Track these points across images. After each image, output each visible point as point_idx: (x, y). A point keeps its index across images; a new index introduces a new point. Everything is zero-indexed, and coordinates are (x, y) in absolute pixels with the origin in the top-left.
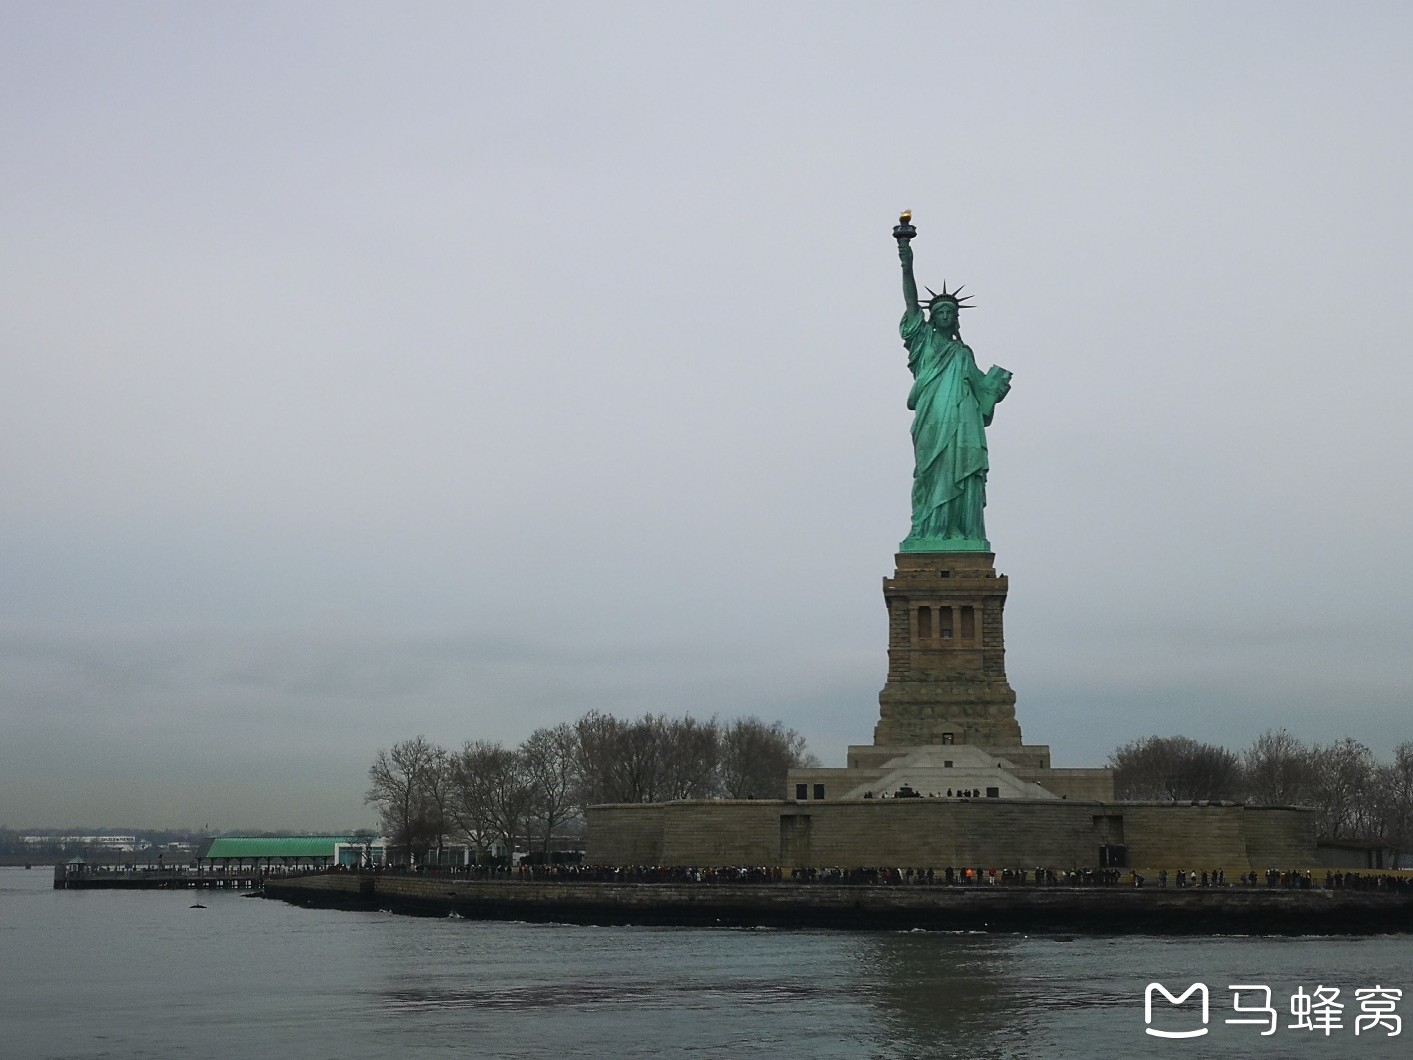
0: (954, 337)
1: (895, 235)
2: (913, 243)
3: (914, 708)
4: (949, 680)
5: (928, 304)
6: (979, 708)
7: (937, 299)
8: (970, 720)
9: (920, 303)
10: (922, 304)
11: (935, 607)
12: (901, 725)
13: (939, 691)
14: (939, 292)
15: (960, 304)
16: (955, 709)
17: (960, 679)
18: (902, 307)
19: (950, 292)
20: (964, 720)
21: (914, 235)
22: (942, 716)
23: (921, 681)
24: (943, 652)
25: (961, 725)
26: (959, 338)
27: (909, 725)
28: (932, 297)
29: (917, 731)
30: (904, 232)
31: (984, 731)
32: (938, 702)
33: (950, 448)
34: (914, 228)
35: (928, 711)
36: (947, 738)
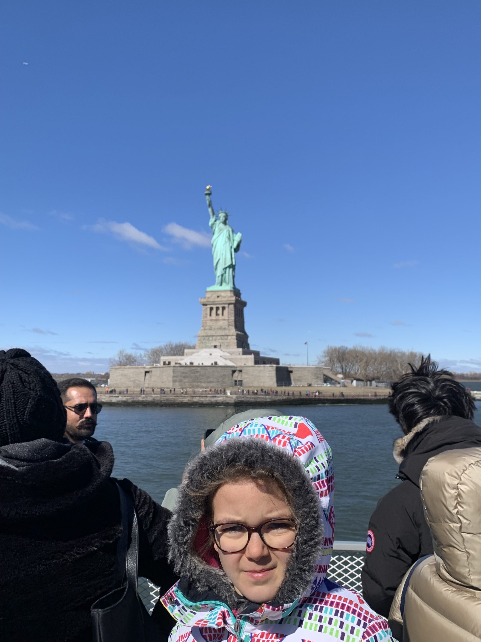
3: (207, 338)
4: (218, 329)
6: (226, 337)
8: (223, 341)
11: (214, 307)
12: (203, 343)
13: (214, 332)
16: (219, 338)
17: (221, 329)
20: (221, 341)
22: (215, 340)
23: (210, 329)
24: (216, 320)
25: (220, 342)
27: (205, 343)
29: (207, 344)
31: (226, 344)
32: (213, 336)
33: (221, 259)
34: (211, 192)
35: (211, 338)
36: (215, 347)
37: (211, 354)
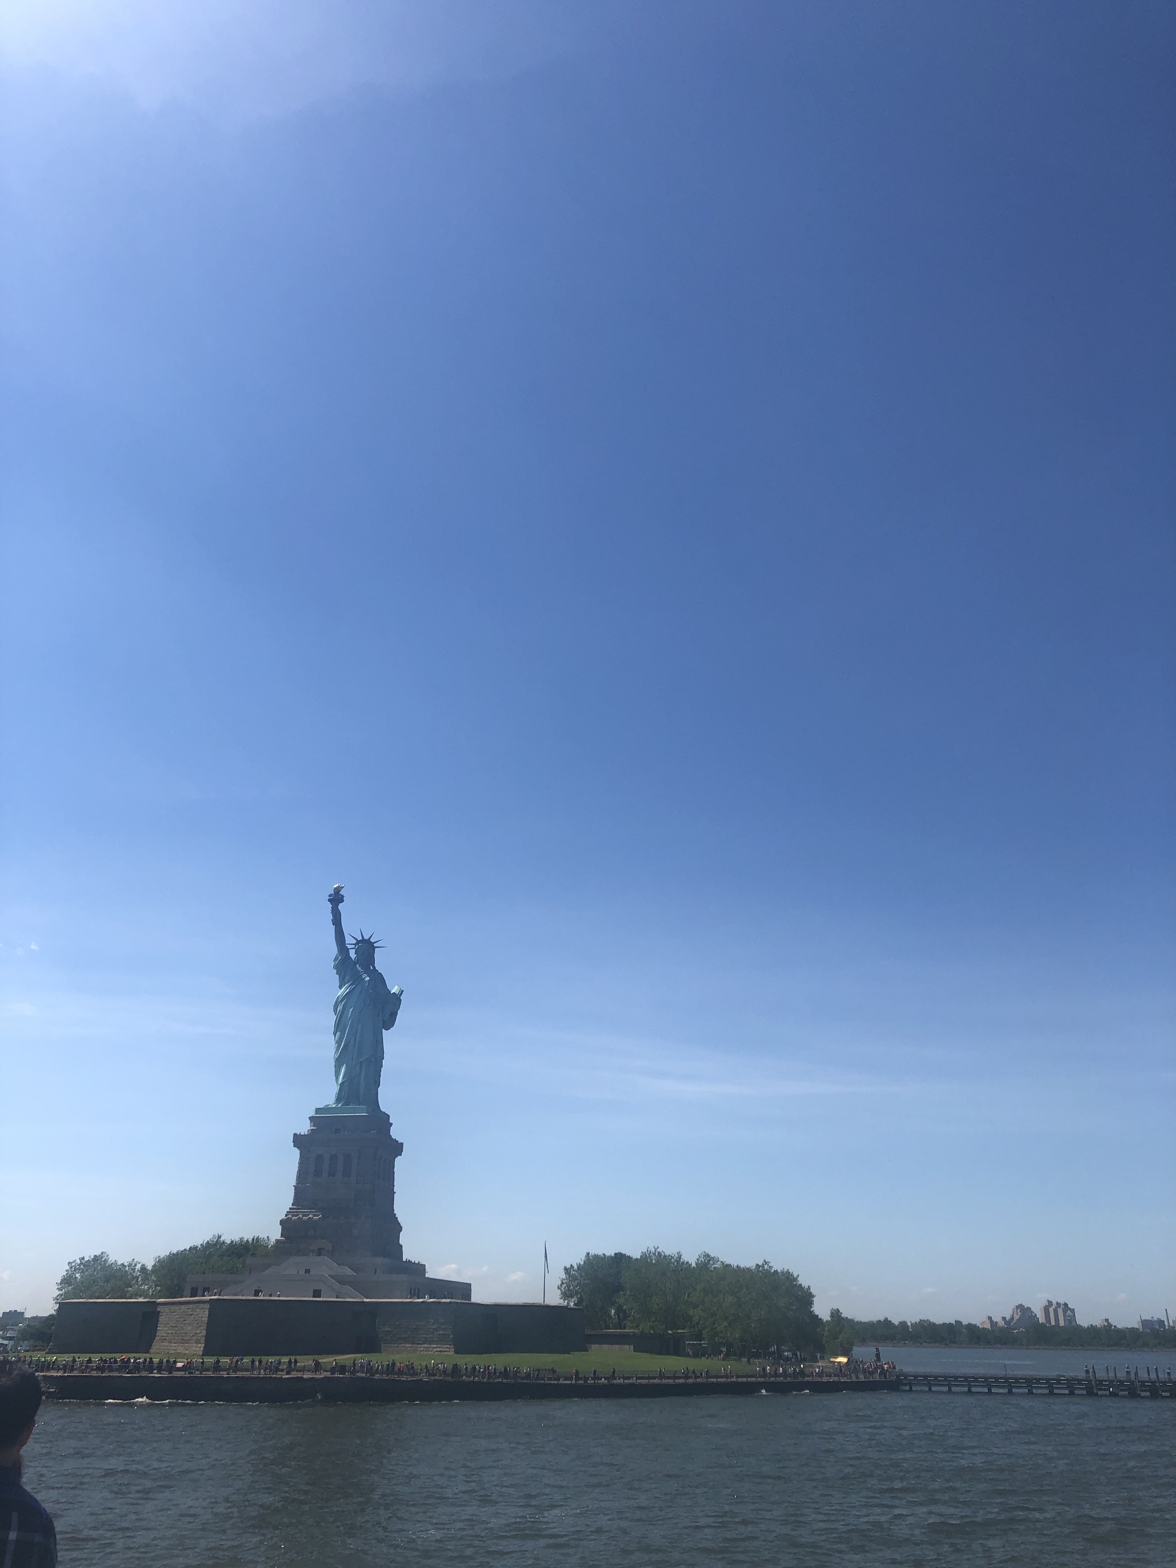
0: (372, 968)
1: (329, 900)
2: (341, 906)
5: (353, 946)
6: (346, 1229)
7: (358, 942)
8: (339, 1238)
9: (346, 945)
10: (349, 947)
11: (327, 1154)
14: (360, 938)
15: (375, 945)
16: (330, 1230)
18: (334, 950)
19: (366, 937)
20: (335, 1238)
21: (342, 901)
24: (328, 1187)
25: (331, 1242)
26: (374, 968)
28: (355, 942)
29: (303, 1246)
30: (336, 899)
31: (348, 1246)
33: (352, 1042)
34: (343, 896)
36: (320, 1252)
37: (307, 1271)
